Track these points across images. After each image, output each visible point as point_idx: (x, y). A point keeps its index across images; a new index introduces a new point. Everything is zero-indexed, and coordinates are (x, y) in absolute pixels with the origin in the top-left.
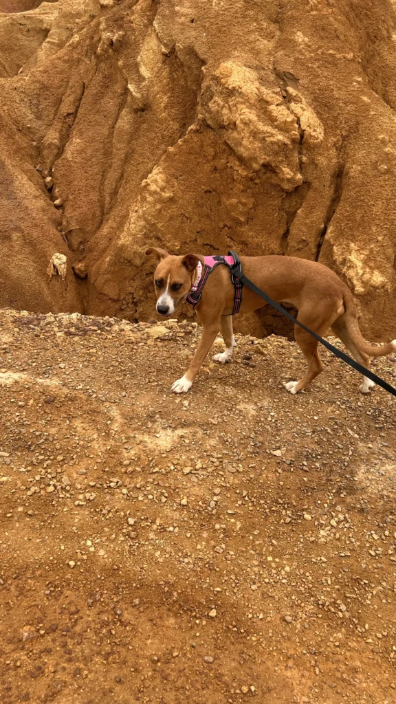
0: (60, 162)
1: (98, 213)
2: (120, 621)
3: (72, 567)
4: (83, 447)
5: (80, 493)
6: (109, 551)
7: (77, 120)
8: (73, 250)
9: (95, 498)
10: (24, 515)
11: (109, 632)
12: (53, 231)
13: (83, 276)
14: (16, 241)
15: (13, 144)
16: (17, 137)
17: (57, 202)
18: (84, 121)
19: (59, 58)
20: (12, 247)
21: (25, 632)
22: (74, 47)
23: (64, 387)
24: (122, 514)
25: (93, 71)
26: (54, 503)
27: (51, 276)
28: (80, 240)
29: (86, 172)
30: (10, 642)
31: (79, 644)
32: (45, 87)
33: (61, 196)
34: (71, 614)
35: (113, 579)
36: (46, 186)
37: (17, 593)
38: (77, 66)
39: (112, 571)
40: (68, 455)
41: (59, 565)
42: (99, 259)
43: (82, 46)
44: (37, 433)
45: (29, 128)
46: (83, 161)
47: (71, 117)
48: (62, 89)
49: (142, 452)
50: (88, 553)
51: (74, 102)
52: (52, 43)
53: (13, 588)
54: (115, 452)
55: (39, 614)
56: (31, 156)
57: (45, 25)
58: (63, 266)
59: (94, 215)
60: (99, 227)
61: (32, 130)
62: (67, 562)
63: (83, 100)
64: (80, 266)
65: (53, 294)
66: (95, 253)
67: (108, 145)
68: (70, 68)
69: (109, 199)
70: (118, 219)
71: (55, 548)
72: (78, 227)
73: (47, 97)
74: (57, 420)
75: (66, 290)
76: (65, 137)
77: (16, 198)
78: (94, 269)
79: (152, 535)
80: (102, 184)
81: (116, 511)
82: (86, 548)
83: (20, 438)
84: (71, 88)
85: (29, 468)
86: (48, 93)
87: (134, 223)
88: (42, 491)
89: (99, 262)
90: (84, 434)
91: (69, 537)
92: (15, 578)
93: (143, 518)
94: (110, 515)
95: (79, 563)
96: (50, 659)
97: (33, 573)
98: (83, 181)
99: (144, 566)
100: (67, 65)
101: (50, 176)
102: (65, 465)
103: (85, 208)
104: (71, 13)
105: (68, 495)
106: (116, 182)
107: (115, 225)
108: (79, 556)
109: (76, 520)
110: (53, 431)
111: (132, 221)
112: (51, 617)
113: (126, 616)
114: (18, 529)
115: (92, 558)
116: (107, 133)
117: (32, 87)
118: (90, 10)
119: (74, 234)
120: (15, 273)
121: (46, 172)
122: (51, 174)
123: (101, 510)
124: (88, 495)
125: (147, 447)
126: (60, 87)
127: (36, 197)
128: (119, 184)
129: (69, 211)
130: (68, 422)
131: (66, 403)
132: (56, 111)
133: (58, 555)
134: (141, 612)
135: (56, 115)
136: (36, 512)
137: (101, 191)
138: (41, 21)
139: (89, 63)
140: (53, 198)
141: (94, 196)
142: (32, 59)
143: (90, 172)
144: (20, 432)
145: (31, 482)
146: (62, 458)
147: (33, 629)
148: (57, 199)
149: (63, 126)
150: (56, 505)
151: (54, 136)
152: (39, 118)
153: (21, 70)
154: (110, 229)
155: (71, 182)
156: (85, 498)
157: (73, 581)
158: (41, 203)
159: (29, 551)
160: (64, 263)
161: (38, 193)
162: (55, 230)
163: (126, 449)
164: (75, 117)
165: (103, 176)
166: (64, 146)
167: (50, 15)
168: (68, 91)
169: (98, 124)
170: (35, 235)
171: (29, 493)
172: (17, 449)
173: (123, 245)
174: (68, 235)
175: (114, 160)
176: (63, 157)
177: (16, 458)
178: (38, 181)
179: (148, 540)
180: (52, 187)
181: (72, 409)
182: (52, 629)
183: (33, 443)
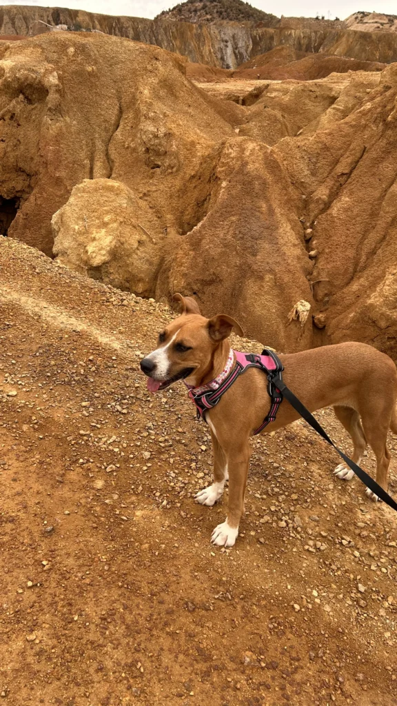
0: (324, 217)
1: (351, 270)
2: (341, 689)
3: (297, 610)
4: (318, 493)
5: (312, 540)
6: (335, 610)
7: (350, 180)
8: (317, 301)
9: (326, 549)
10: (255, 540)
11: (330, 695)
12: (302, 279)
13: (320, 326)
14: (268, 282)
15: (285, 195)
16: (290, 189)
17: (312, 253)
18: (357, 181)
19: (346, 123)
20: (263, 287)
21: (248, 657)
22: (364, 114)
23: (305, 429)
24: (352, 576)
25: (377, 137)
26: (284, 539)
27: (291, 320)
28: (326, 292)
29: (348, 230)
30: (232, 659)
31: (297, 694)
32: (326, 148)
33: (317, 249)
34: (292, 659)
35: (336, 641)
36: (305, 236)
37: (242, 614)
38: (362, 131)
39: (337, 634)
40: (303, 496)
41: (284, 603)
42: (341, 313)
43: (372, 113)
44: (275, 465)
45: (302, 182)
46: (348, 218)
47: (345, 177)
48: (341, 151)
49: (377, 519)
50: (314, 603)
51: (351, 163)
52: (338, 110)
53: (239, 607)
54: (351, 511)
55: (260, 645)
56: (298, 208)
57: (333, 93)
58: (305, 313)
59: (346, 270)
60: (348, 284)
61: (304, 185)
62: (292, 604)
63: (361, 163)
64: (321, 316)
65: (288, 337)
66: (339, 307)
67: (377, 207)
68: (355, 132)
69: (365, 258)
70: (371, 279)
71: (282, 584)
72: (328, 280)
73: (326, 157)
74: (295, 458)
75: (301, 336)
76: (334, 195)
77: (277, 243)
78: (334, 322)
79: (382, 612)
80: (361, 243)
81: (346, 571)
82: (311, 597)
83: (258, 465)
84: (351, 151)
85: (265, 496)
86: (328, 153)
87: (389, 286)
88: (274, 523)
89: (342, 316)
90: (320, 481)
91: (296, 579)
92: (242, 599)
93: (374, 589)
94: (339, 573)
95: (303, 610)
96: (268, 695)
97: (259, 601)
98: (343, 237)
99: (372, 642)
100: (352, 130)
101: (311, 228)
102: (298, 506)
103: (339, 263)
104: (363, 83)
105: (298, 536)
106: (376, 243)
107: (367, 284)
108: (305, 603)
109: (304, 565)
110: (290, 468)
111: (387, 282)
112: (271, 653)
113: (347, 687)
114: (248, 551)
115: (317, 610)
116: (379, 195)
117: (315, 147)
118: (386, 81)
119: (322, 286)
120: (258, 311)
121: (308, 224)
122: (312, 226)
123: (330, 565)
124: (319, 544)
125: (384, 516)
126: (340, 149)
127: (295, 245)
128: (379, 245)
129: (322, 263)
130: (305, 464)
131: (305, 445)
132: (331, 170)
133: (283, 593)
134: (363, 690)
135: (330, 173)
136: (267, 542)
137: (358, 250)
138: (331, 89)
139: (375, 129)
140: (309, 249)
141: (351, 253)
142: (314, 123)
143: (352, 230)
144: (259, 459)
145: (265, 510)
146: (296, 497)
147: (254, 657)
148: (312, 250)
149: (334, 184)
150: (286, 542)
151: (324, 192)
152: (313, 174)
153: (301, 131)
154: (360, 287)
155: (331, 236)
156: (315, 545)
157: (297, 626)
158: (297, 252)
159: (257, 578)
160: (307, 311)
161: (297, 242)
162: (305, 279)
163: (361, 510)
164: (349, 177)
165: (364, 235)
166: (330, 202)
167: (340, 84)
168: (348, 153)
169: (371, 186)
170: (286, 280)
171: (262, 521)
172: (255, 474)
173: (371, 305)
174: (316, 285)
175: (379, 222)
176: (329, 212)
177: (253, 482)
178: (299, 231)
179: (377, 614)
180: (310, 239)
181: (311, 452)
182: (272, 666)
183: (270, 474)
